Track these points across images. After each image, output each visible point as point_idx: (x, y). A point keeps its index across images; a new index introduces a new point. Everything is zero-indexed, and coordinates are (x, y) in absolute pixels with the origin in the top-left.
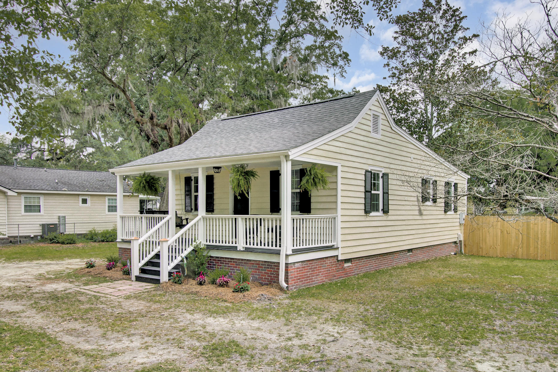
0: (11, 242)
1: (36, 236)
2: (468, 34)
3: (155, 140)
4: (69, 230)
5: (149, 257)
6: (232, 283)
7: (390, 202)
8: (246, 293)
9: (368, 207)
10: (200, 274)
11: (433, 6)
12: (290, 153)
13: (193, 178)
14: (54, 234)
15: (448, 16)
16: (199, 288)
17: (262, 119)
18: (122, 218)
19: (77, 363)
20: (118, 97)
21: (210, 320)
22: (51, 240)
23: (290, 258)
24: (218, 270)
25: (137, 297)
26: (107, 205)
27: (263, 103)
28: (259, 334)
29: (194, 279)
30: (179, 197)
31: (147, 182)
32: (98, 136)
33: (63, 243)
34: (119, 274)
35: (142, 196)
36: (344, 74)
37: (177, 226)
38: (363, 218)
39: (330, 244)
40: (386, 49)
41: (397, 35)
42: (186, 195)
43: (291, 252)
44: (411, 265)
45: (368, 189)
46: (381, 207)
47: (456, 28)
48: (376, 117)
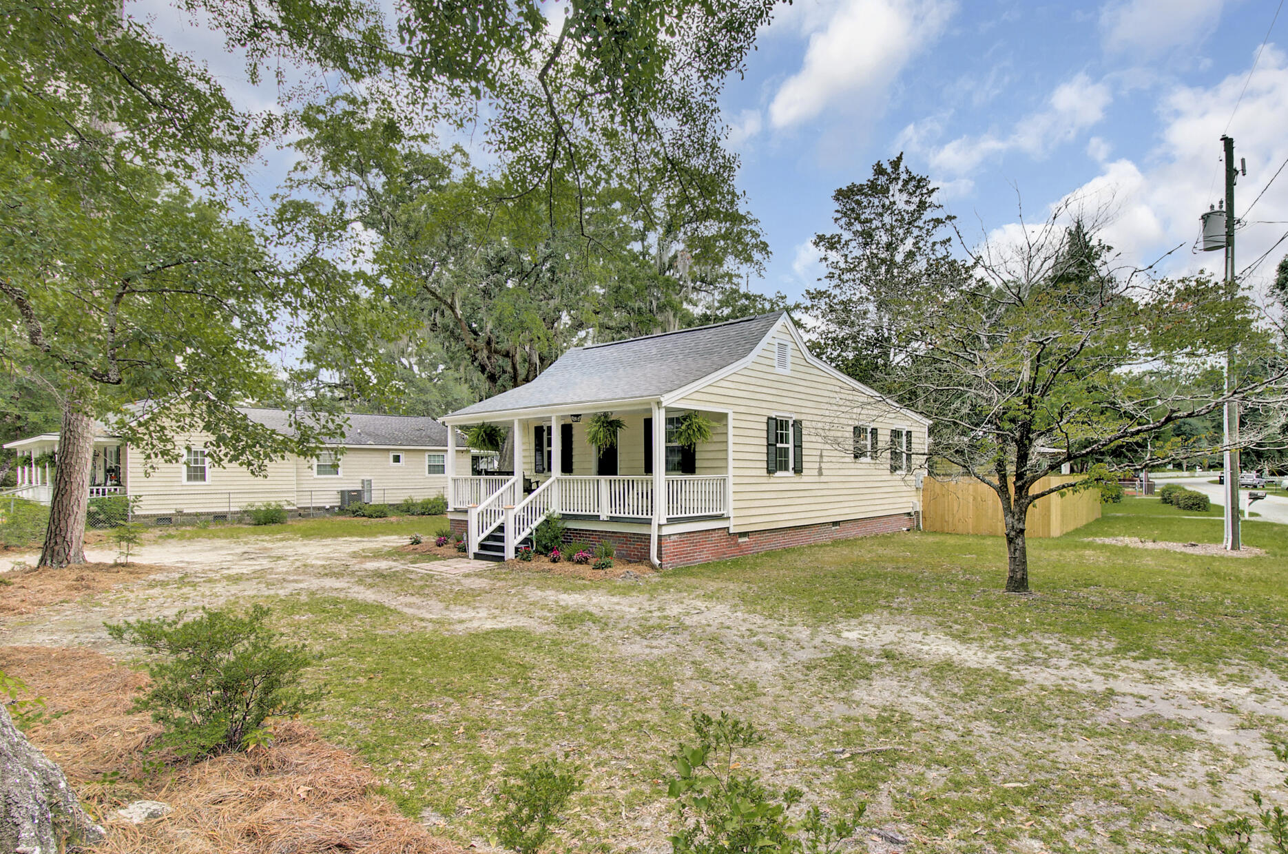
0: (300, 515)
1: (333, 507)
2: (940, 214)
3: (493, 371)
4: (376, 498)
5: (491, 529)
6: (592, 561)
7: (804, 458)
8: (608, 570)
9: (772, 465)
10: (552, 550)
11: (888, 174)
12: (662, 399)
13: (545, 428)
14: (359, 503)
15: (911, 187)
16: (552, 566)
17: (636, 348)
18: (455, 480)
19: (425, 627)
20: (443, 314)
21: (565, 596)
22: (354, 513)
23: (663, 528)
24: (576, 544)
25: (479, 575)
26: (427, 464)
27: (642, 318)
28: (617, 607)
29: (546, 556)
30: (527, 454)
31: (486, 434)
32: (410, 363)
33: (371, 516)
34: (454, 551)
35: (475, 451)
36: (763, 272)
37: (525, 491)
38: (765, 480)
39: (719, 513)
40: (821, 238)
41: (839, 215)
42: (536, 450)
43: (665, 522)
44: (836, 543)
45: (772, 441)
46: (791, 465)
47: (922, 206)
48: (782, 346)
